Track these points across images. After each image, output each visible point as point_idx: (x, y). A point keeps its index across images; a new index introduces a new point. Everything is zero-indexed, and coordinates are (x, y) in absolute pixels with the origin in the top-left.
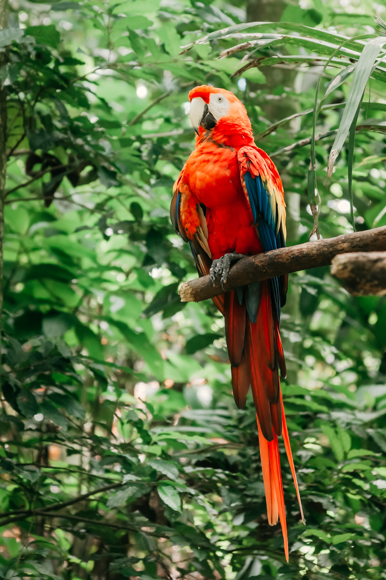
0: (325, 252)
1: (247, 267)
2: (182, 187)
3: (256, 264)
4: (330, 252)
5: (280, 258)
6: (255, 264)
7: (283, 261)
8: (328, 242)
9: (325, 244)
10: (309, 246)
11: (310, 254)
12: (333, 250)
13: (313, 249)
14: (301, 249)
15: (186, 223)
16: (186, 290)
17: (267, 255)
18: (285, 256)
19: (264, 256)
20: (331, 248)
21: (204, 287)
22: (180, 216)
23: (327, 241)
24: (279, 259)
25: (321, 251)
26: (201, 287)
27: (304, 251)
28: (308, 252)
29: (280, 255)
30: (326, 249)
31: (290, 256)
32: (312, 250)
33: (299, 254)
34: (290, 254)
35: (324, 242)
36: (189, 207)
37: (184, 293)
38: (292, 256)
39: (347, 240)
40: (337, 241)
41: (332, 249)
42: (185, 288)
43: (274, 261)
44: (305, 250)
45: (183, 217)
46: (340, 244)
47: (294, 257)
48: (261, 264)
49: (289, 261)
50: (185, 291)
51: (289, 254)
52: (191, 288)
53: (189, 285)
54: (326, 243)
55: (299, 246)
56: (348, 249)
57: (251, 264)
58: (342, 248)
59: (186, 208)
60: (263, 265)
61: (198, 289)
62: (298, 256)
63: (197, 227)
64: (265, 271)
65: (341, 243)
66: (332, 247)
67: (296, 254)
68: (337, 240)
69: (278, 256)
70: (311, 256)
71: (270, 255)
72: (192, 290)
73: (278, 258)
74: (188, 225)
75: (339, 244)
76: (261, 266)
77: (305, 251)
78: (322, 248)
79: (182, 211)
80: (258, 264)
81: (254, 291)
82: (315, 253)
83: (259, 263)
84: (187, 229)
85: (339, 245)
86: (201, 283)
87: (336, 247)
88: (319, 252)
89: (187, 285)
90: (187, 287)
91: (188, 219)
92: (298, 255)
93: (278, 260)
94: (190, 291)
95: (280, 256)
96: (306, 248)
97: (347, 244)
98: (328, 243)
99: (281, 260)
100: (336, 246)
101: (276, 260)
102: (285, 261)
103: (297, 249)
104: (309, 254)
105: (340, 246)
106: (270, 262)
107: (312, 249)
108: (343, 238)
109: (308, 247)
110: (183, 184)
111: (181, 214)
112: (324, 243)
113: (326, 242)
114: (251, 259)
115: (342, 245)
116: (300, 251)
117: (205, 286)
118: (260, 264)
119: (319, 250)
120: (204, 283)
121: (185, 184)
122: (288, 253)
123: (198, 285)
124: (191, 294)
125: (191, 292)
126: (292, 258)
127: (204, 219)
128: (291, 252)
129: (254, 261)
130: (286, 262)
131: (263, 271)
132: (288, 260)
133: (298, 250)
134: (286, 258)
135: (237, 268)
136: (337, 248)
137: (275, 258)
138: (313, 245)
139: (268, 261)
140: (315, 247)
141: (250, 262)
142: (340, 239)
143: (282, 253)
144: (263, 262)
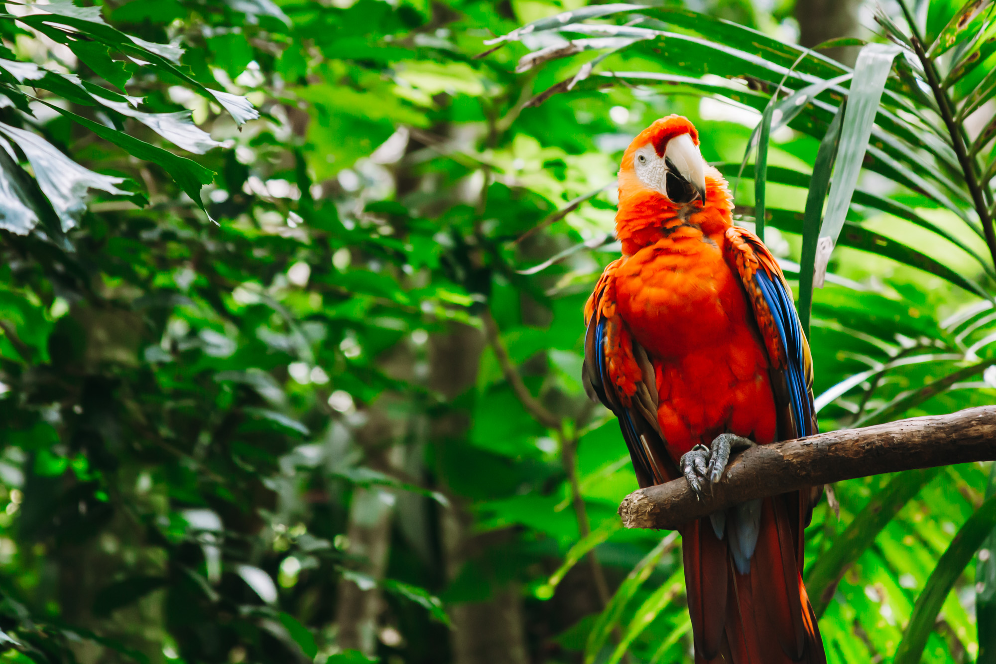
0: (941, 441)
1: (766, 465)
2: (608, 307)
3: (787, 460)
4: (951, 440)
5: (841, 449)
6: (785, 459)
7: (846, 456)
8: (946, 421)
9: (941, 426)
10: (904, 428)
11: (908, 444)
12: (958, 437)
13: (914, 434)
14: (887, 433)
15: (618, 377)
16: (640, 506)
17: (811, 443)
18: (852, 446)
19: (804, 445)
20: (955, 433)
21: (678, 501)
22: (605, 365)
23: (942, 419)
24: (837, 452)
25: (933, 439)
26: (673, 502)
27: (893, 437)
28: (903, 439)
29: (840, 443)
30: (943, 435)
31: (864, 447)
32: (913, 436)
33: (883, 443)
34: (862, 443)
35: (936, 422)
36: (621, 346)
37: (637, 512)
38: (867, 446)
39: (990, 419)
40: (967, 420)
41: (956, 436)
42: (639, 503)
43: (827, 456)
44: (896, 436)
45: (612, 366)
46: (974, 426)
47: (872, 448)
48: (799, 459)
49: (861, 455)
50: (638, 508)
51: (860, 443)
52: (652, 502)
53: (647, 497)
54: (943, 424)
55: (881, 428)
56: (992, 437)
57: (775, 459)
58: (980, 434)
59: (616, 348)
60: (801, 463)
61: (665, 505)
62: (880, 448)
63: (638, 384)
64: (804, 473)
65: (977, 424)
66: (955, 431)
67: (877, 442)
68: (966, 418)
69: (836, 446)
70: (909, 447)
71: (817, 444)
72: (654, 506)
73: (836, 449)
74: (622, 380)
75: (972, 426)
76: (798, 464)
77: (898, 437)
78: (933, 433)
79: (610, 353)
80: (792, 460)
81: (751, 511)
82: (918, 441)
83: (794, 458)
84: (620, 387)
85: (974, 428)
86: (672, 493)
87: (965, 432)
88: (928, 441)
89: (642, 496)
90: (643, 501)
91: (620, 369)
92: (881, 445)
93: (837, 454)
94: (649, 509)
95: (839, 446)
96: (897, 432)
97: (991, 427)
98: (946, 423)
99: (841, 454)
100: (966, 429)
101: (831, 454)
102: (850, 456)
103: (879, 433)
104: (905, 443)
105: (976, 430)
106: (819, 456)
107: (912, 434)
108: (981, 416)
109: (903, 431)
110: (610, 303)
111: (607, 359)
112: (938, 424)
113: (941, 421)
114: (773, 449)
115: (979, 427)
116: (884, 438)
117: (681, 500)
118: (795, 460)
119: (927, 437)
120: (678, 493)
121: (613, 303)
122: (857, 441)
123: (665, 497)
124: (651, 514)
125: (651, 510)
126: (868, 451)
127: (650, 368)
128: (865, 438)
129: (781, 454)
130: (854, 457)
131: (801, 474)
132: (857, 453)
133: (878, 435)
134: (855, 449)
135: (744, 467)
136: (969, 433)
137: (829, 449)
138: (912, 426)
139: (814, 455)
140: (919, 431)
141: (772, 456)
142: (973, 417)
143: (844, 440)
144: (802, 457)
